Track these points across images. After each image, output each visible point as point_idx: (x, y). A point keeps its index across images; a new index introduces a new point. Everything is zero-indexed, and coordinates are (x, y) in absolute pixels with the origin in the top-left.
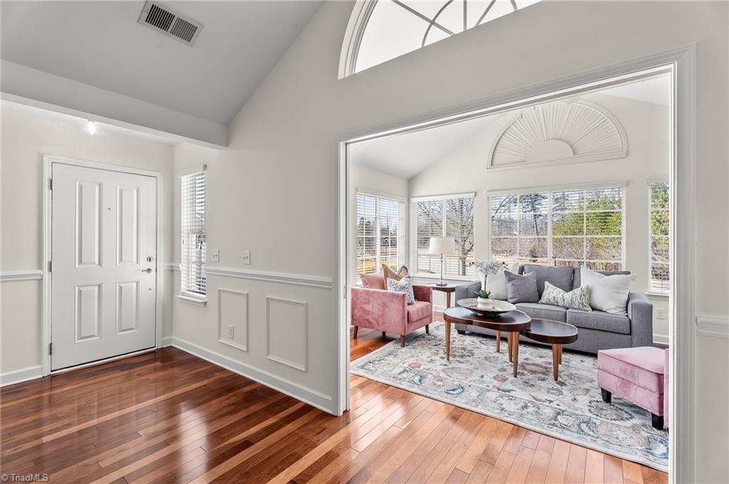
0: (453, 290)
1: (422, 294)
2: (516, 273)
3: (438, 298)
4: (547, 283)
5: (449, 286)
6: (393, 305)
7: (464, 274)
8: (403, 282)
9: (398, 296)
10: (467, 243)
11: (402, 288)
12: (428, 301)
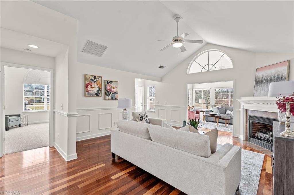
0: (205, 112)
1: (198, 112)
2: (220, 108)
3: (201, 113)
4: (227, 110)
5: (204, 111)
6: (192, 114)
7: (207, 108)
8: (193, 109)
9: (193, 112)
10: (208, 101)
11: (194, 110)
12: (199, 114)
